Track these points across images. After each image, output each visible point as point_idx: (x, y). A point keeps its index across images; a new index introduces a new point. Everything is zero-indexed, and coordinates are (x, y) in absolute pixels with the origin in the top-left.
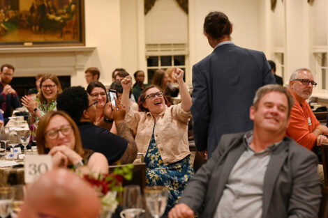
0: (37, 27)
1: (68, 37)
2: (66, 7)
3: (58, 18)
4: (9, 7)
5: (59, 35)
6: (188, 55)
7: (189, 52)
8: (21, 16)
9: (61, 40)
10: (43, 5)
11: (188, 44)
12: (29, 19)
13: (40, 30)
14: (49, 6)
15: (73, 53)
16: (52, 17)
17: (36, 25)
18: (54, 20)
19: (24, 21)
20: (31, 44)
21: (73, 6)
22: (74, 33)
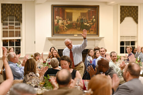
0: (79, 28)
1: (92, 33)
2: (91, 20)
3: (88, 25)
4: (68, 19)
5: (88, 32)
6: (137, 41)
7: (137, 40)
8: (73, 23)
9: (89, 34)
10: (82, 19)
11: (137, 36)
12: (76, 24)
13: (80, 29)
14: (84, 19)
15: (94, 39)
16: (85, 24)
17: (79, 27)
18: (86, 25)
19: (74, 25)
20: (77, 35)
21: (94, 20)
22: (94, 31)
